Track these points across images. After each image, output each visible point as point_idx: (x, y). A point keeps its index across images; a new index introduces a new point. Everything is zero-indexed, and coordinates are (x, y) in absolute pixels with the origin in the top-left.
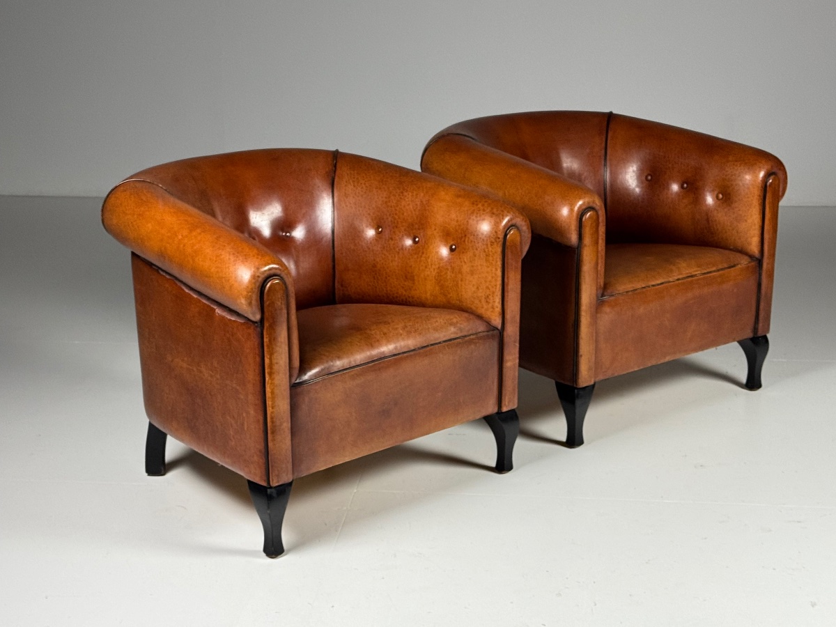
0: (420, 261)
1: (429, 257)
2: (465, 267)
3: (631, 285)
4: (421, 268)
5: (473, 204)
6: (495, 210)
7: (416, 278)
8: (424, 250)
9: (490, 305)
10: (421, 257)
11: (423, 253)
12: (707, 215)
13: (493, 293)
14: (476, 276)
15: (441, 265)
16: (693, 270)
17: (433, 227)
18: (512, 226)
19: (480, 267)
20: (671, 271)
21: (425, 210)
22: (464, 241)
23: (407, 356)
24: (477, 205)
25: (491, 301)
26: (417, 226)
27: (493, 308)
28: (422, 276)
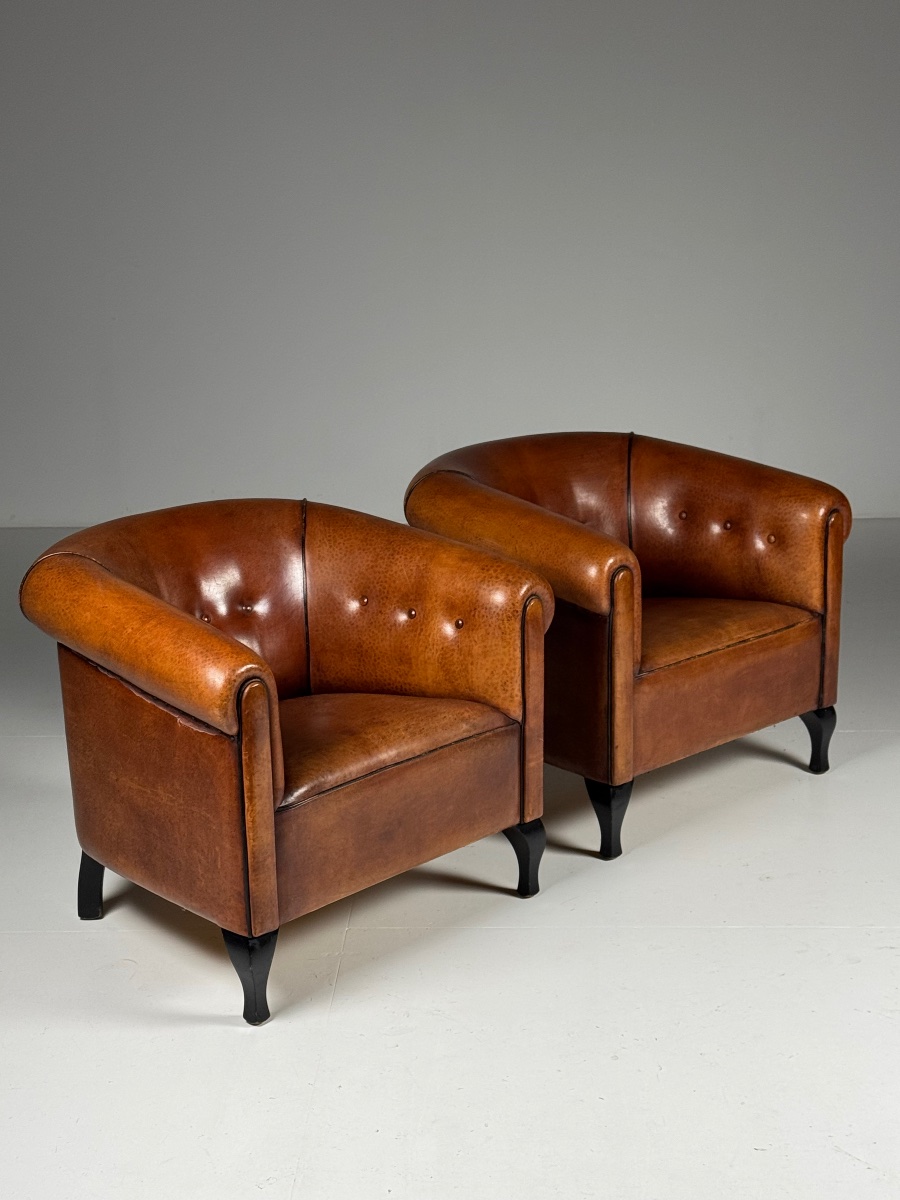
0: (419, 641)
1: (429, 635)
2: (476, 648)
3: (673, 657)
4: (420, 649)
5: (483, 569)
6: (510, 578)
7: (413, 660)
8: (423, 627)
9: (508, 694)
10: (420, 634)
11: (422, 630)
12: (757, 561)
13: (512, 678)
14: (491, 659)
15: (446, 644)
16: (745, 633)
17: (434, 599)
18: (532, 595)
19: (494, 648)
20: (720, 636)
21: (423, 577)
22: (474, 616)
23: (412, 765)
24: (488, 570)
25: (509, 689)
26: (412, 597)
27: (512, 697)
28: (421, 658)
